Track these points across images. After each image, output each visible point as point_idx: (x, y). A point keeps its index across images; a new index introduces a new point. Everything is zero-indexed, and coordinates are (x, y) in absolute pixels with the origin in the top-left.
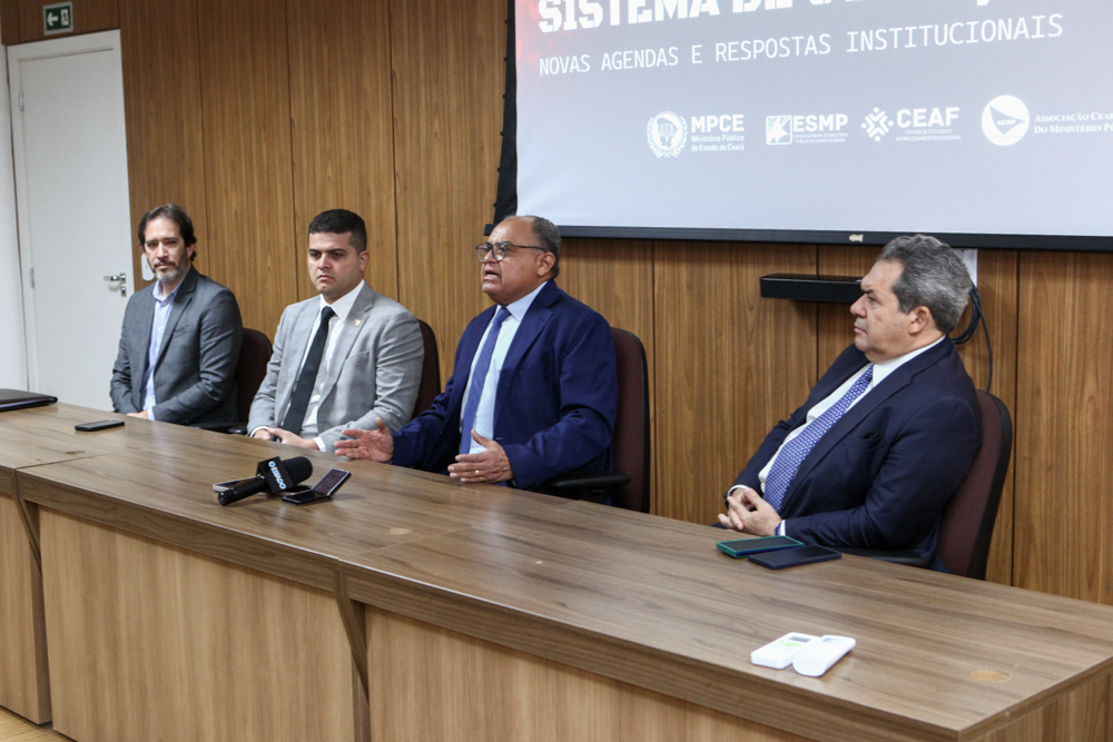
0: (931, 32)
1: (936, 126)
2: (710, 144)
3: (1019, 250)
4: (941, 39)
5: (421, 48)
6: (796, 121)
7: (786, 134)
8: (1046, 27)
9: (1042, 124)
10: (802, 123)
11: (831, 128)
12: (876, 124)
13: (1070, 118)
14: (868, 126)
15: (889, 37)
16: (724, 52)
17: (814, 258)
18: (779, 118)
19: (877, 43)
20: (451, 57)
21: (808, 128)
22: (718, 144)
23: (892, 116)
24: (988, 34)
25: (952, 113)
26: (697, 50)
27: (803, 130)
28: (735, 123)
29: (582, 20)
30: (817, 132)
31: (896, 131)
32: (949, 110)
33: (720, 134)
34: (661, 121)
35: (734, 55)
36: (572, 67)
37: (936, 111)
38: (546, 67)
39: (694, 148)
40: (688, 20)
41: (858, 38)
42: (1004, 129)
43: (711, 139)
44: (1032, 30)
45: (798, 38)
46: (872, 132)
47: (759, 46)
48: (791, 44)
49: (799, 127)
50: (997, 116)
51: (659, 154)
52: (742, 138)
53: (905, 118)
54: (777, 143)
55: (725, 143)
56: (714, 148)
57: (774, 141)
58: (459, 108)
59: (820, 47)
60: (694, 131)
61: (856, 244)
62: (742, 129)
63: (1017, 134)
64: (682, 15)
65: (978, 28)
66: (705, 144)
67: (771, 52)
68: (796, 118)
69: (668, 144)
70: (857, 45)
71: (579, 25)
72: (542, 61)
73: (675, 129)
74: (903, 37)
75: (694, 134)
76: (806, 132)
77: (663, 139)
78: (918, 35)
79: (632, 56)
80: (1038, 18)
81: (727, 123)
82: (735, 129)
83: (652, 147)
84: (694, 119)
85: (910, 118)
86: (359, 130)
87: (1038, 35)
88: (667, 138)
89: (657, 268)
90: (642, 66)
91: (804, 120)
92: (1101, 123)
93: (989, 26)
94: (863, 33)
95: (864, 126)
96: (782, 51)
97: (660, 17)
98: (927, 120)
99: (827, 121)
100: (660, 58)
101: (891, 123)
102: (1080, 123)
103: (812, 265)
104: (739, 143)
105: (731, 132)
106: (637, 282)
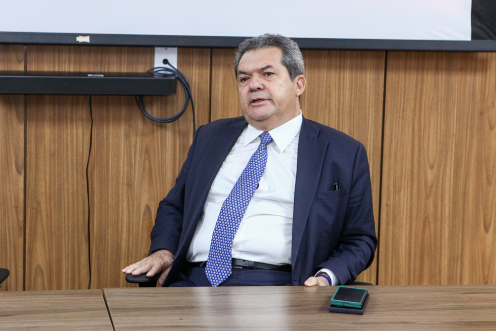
3: (211, 48)
17: (22, 57)
61: (86, 44)
103: (20, 62)
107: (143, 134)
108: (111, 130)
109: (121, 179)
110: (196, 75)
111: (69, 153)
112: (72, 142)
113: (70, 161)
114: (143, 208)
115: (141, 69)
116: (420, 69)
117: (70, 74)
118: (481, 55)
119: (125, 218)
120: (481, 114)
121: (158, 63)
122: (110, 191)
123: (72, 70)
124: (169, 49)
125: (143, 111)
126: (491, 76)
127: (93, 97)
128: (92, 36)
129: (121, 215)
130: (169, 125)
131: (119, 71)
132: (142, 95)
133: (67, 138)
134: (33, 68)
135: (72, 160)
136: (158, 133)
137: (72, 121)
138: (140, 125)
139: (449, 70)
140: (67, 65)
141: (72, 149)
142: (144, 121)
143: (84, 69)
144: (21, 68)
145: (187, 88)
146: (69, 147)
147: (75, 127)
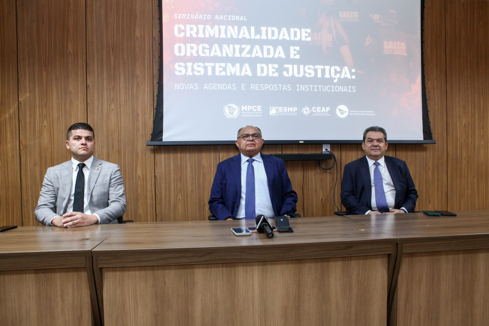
0: (321, 87)
1: (324, 112)
4: (324, 89)
5: (105, 77)
6: (280, 109)
7: (277, 112)
8: (352, 90)
9: (352, 113)
12: (306, 111)
13: (358, 112)
14: (304, 111)
15: (309, 88)
16: (254, 87)
17: (281, 149)
18: (274, 107)
19: (305, 89)
20: (122, 81)
22: (252, 114)
23: (311, 108)
24: (337, 89)
25: (328, 109)
26: (243, 86)
28: (258, 108)
29: (195, 72)
30: (287, 112)
31: (312, 113)
32: (327, 108)
33: (253, 111)
34: (229, 107)
35: (257, 88)
36: (190, 87)
37: (324, 108)
38: (177, 86)
39: (243, 116)
40: (240, 77)
41: (300, 87)
42: (342, 114)
43: (249, 113)
44: (348, 90)
45: (280, 85)
46: (305, 113)
47: (267, 86)
48: (278, 87)
50: (340, 110)
51: (228, 117)
52: (261, 113)
53: (315, 109)
54: (274, 115)
55: (255, 114)
56: (250, 116)
57: (272, 114)
58: (126, 100)
59: (287, 88)
61: (302, 144)
62: (261, 110)
63: (345, 115)
64: (238, 74)
65: (334, 88)
66: (247, 114)
67: (271, 88)
68: (280, 108)
69: (233, 114)
70: (300, 88)
71: (193, 73)
72: (176, 84)
73: (235, 109)
74: (314, 88)
75: (243, 111)
76: (283, 112)
77: (230, 113)
78: (318, 88)
79: (217, 86)
80: (350, 87)
81: (255, 108)
82: (258, 110)
83: (226, 115)
84: (242, 107)
85: (316, 109)
86: (65, 107)
87: (350, 91)
88: (232, 112)
89: (221, 154)
90: (221, 89)
91: (283, 109)
92: (366, 113)
93: (337, 88)
94: (301, 86)
95: (302, 111)
96: (274, 88)
97: (228, 74)
98: (321, 110)
99: (290, 109)
100: (229, 87)
101: (311, 111)
102: (361, 113)
103: (280, 151)
104: (260, 114)
105: (257, 111)
106: (212, 160)
107: (320, 174)
108: (309, 173)
109: (313, 189)
110: (336, 154)
114: (320, 199)
115: (318, 152)
116: (407, 150)
117: (296, 154)
118: (425, 145)
119: (315, 203)
120: (426, 165)
121: (324, 150)
122: (310, 194)
124: (328, 145)
125: (320, 166)
126: (428, 153)
127: (303, 161)
128: (304, 141)
130: (328, 171)
131: (311, 153)
132: (319, 160)
134: (284, 153)
135: (297, 183)
136: (325, 174)
138: (319, 171)
139: (415, 150)
140: (295, 152)
141: (297, 180)
142: (320, 169)
143: (301, 153)
144: (281, 153)
145: (334, 157)
147: (298, 172)
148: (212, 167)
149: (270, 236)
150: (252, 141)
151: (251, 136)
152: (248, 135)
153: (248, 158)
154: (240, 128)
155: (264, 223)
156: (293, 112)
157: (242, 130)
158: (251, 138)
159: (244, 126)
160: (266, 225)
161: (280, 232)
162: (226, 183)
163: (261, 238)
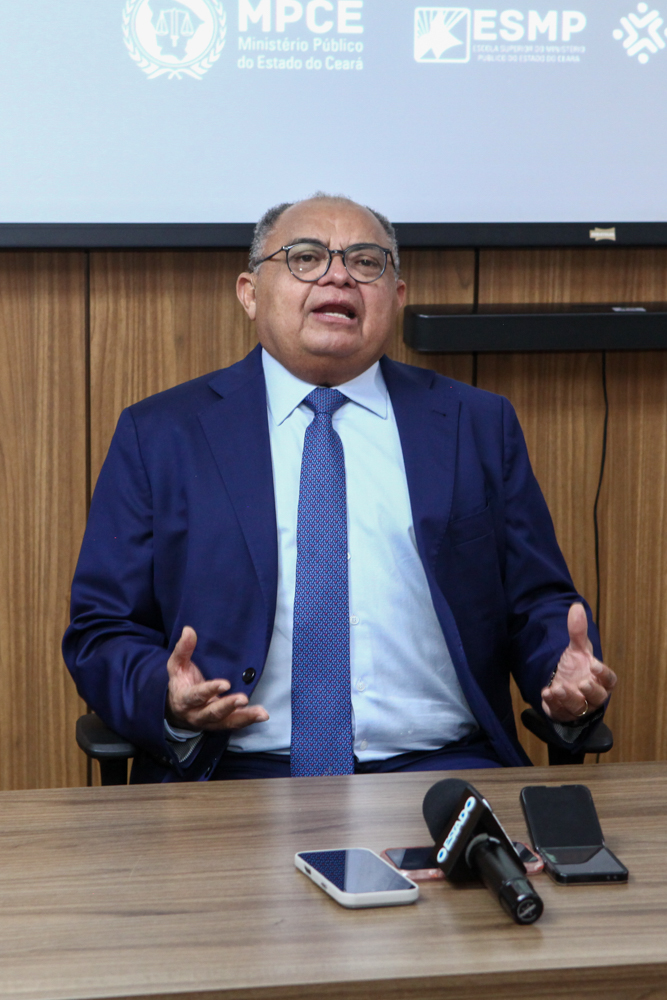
2: (285, 55)
6: (481, 21)
7: (457, 42)
10: (491, 25)
11: (553, 37)
12: (641, 33)
14: (626, 35)
17: (469, 275)
18: (442, 11)
21: (504, 34)
22: (303, 56)
27: (493, 37)
30: (524, 41)
33: (309, 36)
39: (244, 63)
43: (286, 45)
46: (633, 46)
49: (485, 31)
51: (153, 72)
52: (359, 47)
54: (437, 60)
55: (320, 55)
56: (293, 64)
57: (430, 54)
60: (243, 27)
61: (605, 245)
62: (359, 30)
66: (269, 55)
68: (480, 13)
69: (180, 52)
73: (196, 22)
75: (245, 35)
76: (500, 41)
77: (165, 42)
81: (322, 17)
82: (343, 28)
83: (136, 57)
84: (243, 4)
88: (175, 39)
89: (98, 307)
91: (497, 20)
95: (617, 34)
99: (542, 23)
103: (464, 286)
104: (353, 56)
105: (333, 34)
106: (44, 340)
108: (641, 422)
109: (661, 524)
111: (559, 474)
112: (565, 450)
113: (560, 491)
117: (561, 307)
122: (638, 551)
123: (567, 300)
127: (607, 355)
128: (619, 227)
129: (658, 599)
131: (659, 299)
133: (555, 442)
134: (490, 297)
135: (564, 486)
137: (564, 405)
141: (565, 464)
143: (592, 297)
144: (469, 300)
146: (559, 461)
147: (570, 419)
148: (43, 385)
149: (523, 913)
150: (346, 285)
151: (337, 260)
152: (318, 252)
153: (307, 389)
154: (275, 204)
155: (483, 837)
156: (559, 42)
157: (283, 216)
158: (339, 273)
159: (296, 193)
160: (492, 847)
161: (558, 879)
162: (180, 537)
163: (472, 927)
